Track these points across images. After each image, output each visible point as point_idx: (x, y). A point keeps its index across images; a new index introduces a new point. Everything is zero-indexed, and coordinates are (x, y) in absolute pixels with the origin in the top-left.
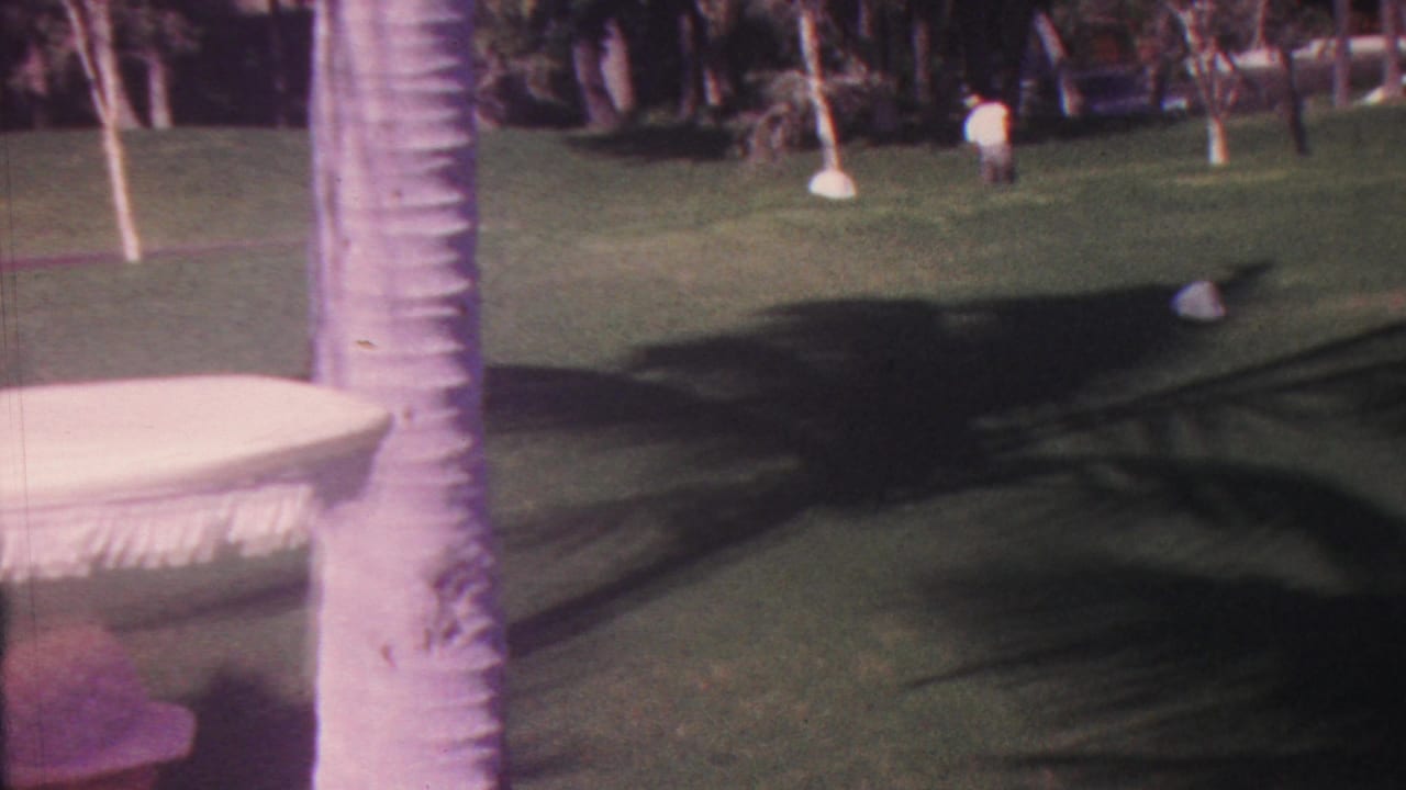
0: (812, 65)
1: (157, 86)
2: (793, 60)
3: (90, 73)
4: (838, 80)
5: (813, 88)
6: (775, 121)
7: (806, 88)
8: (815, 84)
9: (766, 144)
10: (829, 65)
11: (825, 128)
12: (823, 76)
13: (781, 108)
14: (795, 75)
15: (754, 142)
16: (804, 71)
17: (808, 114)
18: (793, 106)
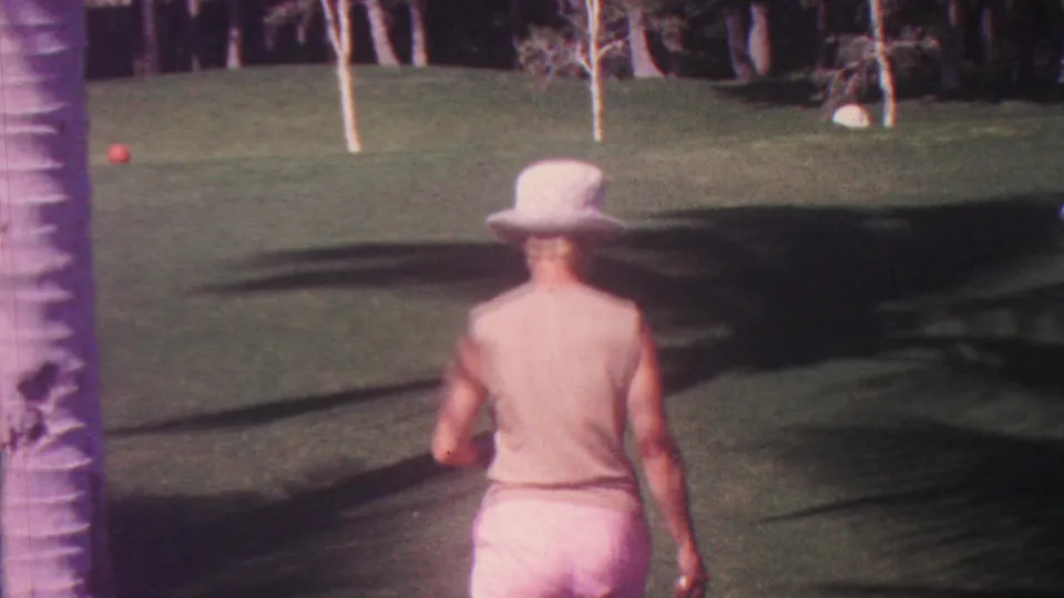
0: (877, 32)
1: (418, 36)
2: (863, 28)
3: (329, 15)
4: (896, 44)
5: (878, 49)
6: (847, 74)
7: (872, 51)
8: (879, 46)
9: (841, 91)
10: (891, 32)
11: (885, 81)
12: (885, 40)
13: (853, 64)
14: (864, 38)
15: (832, 89)
16: (870, 35)
17: (873, 69)
18: (862, 62)
